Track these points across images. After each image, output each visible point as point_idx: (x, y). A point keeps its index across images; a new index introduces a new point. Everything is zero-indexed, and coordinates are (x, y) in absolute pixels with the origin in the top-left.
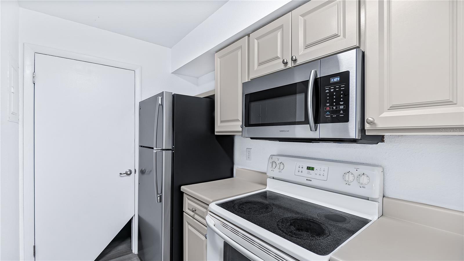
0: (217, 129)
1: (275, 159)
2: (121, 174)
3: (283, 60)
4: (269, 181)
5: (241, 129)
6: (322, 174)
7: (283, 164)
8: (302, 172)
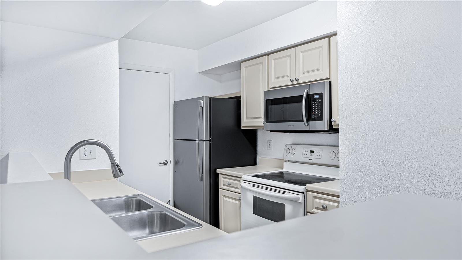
0: (243, 124)
1: (289, 147)
2: (160, 163)
3: (291, 79)
4: (285, 164)
5: (263, 125)
6: (318, 155)
7: (295, 150)
8: (307, 154)
